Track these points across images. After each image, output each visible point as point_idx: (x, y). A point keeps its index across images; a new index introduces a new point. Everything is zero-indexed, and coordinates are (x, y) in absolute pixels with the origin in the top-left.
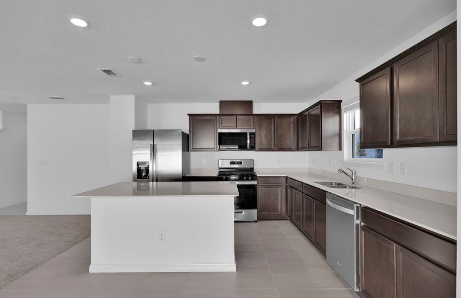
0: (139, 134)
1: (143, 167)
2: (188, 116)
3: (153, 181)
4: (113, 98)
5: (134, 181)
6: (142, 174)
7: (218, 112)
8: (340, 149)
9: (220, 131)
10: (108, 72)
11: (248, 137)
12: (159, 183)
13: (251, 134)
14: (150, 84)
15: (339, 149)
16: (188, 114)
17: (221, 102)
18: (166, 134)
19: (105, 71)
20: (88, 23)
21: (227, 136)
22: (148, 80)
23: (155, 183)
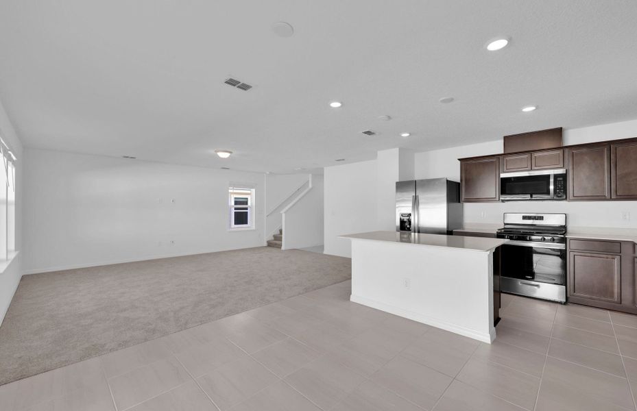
0: (401, 186)
1: (406, 219)
2: (459, 162)
3: (415, 232)
4: (380, 153)
5: (397, 231)
6: (405, 226)
7: (502, 152)
9: (503, 175)
10: (369, 133)
11: (552, 180)
12: (421, 234)
13: (556, 176)
14: (408, 135)
16: (459, 160)
17: (506, 138)
18: (428, 184)
19: (365, 133)
20: (341, 103)
21: (514, 181)
22: (405, 132)
23: (416, 234)
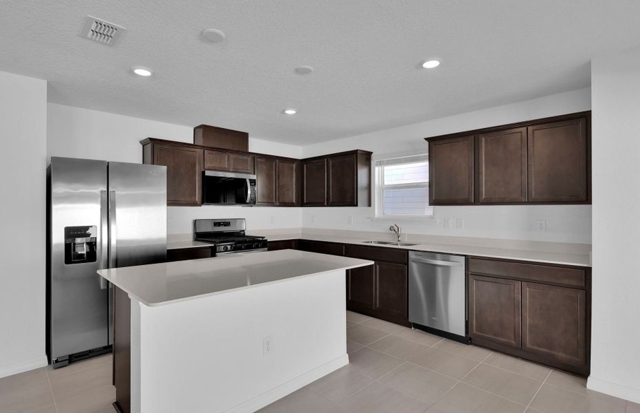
7: (191, 141)
8: (370, 205)
11: (249, 185)
13: (251, 181)
15: (367, 204)
17: (205, 128)
